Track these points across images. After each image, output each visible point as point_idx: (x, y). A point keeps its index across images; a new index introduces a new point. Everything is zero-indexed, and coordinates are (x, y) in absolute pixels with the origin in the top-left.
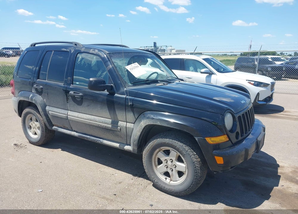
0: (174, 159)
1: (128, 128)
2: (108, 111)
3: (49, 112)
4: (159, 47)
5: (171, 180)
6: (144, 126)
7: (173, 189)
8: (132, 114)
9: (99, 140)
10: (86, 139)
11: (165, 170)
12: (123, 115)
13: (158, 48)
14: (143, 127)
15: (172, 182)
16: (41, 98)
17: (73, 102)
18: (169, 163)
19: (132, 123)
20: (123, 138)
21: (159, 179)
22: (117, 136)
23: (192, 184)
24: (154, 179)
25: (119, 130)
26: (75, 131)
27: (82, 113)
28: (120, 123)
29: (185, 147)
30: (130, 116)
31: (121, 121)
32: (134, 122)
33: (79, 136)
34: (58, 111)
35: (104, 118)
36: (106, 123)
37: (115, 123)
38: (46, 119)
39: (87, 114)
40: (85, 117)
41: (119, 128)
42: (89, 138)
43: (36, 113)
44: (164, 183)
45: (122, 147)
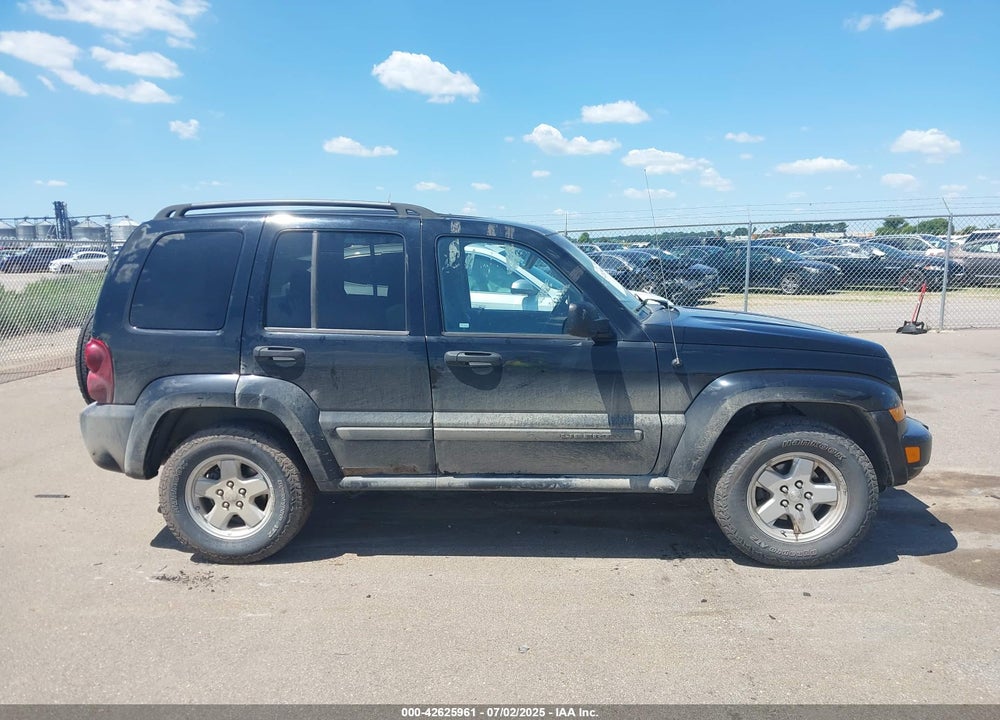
0: (806, 478)
1: (669, 426)
2: (597, 391)
3: (338, 429)
4: (79, 220)
5: (796, 534)
6: (735, 411)
7: (813, 551)
8: (680, 389)
9: (559, 483)
10: (501, 489)
11: (780, 512)
12: (652, 394)
13: (76, 223)
14: (731, 415)
15: (800, 536)
16: (296, 390)
17: (457, 381)
18: (793, 491)
19: (677, 413)
20: (644, 460)
21: (771, 539)
22: (626, 456)
23: (862, 524)
24: (757, 543)
25: (638, 438)
26: (447, 474)
27: (493, 412)
28: (638, 418)
29: (842, 442)
30: (675, 394)
31: (641, 412)
32: (684, 409)
33: (472, 486)
34: (386, 421)
35: (580, 412)
36: (593, 425)
37: (621, 421)
38: (321, 457)
39: (514, 412)
40: (508, 422)
41: (639, 432)
42: (516, 484)
43: (260, 444)
44: (784, 544)
45: (640, 483)
